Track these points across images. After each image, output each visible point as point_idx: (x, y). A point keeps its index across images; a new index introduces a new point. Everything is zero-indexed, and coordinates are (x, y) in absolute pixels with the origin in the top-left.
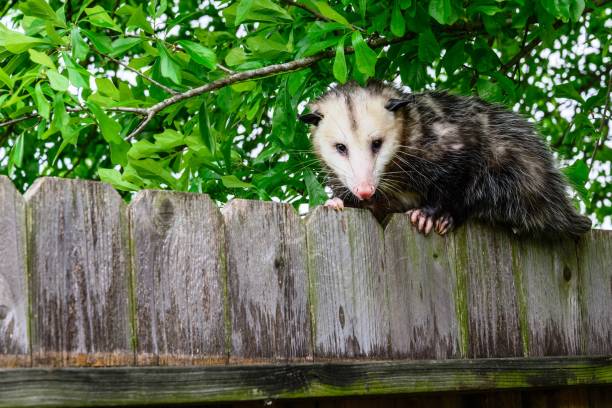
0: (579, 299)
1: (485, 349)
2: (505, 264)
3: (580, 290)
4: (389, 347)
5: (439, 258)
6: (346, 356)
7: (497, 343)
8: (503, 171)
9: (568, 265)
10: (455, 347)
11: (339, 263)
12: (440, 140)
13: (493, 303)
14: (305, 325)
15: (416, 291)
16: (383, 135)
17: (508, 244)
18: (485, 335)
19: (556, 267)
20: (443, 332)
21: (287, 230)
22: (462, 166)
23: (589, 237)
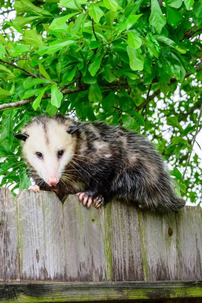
0: (177, 247)
1: (122, 275)
2: (134, 226)
3: (177, 241)
4: (65, 274)
5: (95, 222)
6: (40, 279)
7: (129, 273)
8: (134, 171)
9: (171, 227)
10: (104, 274)
11: (36, 224)
12: (98, 152)
13: (127, 249)
14: (16, 260)
15: (82, 241)
16: (64, 148)
17: (136, 214)
18: (121, 268)
19: (164, 228)
20: (97, 266)
21: (6, 204)
22: (111, 167)
23: (184, 210)
